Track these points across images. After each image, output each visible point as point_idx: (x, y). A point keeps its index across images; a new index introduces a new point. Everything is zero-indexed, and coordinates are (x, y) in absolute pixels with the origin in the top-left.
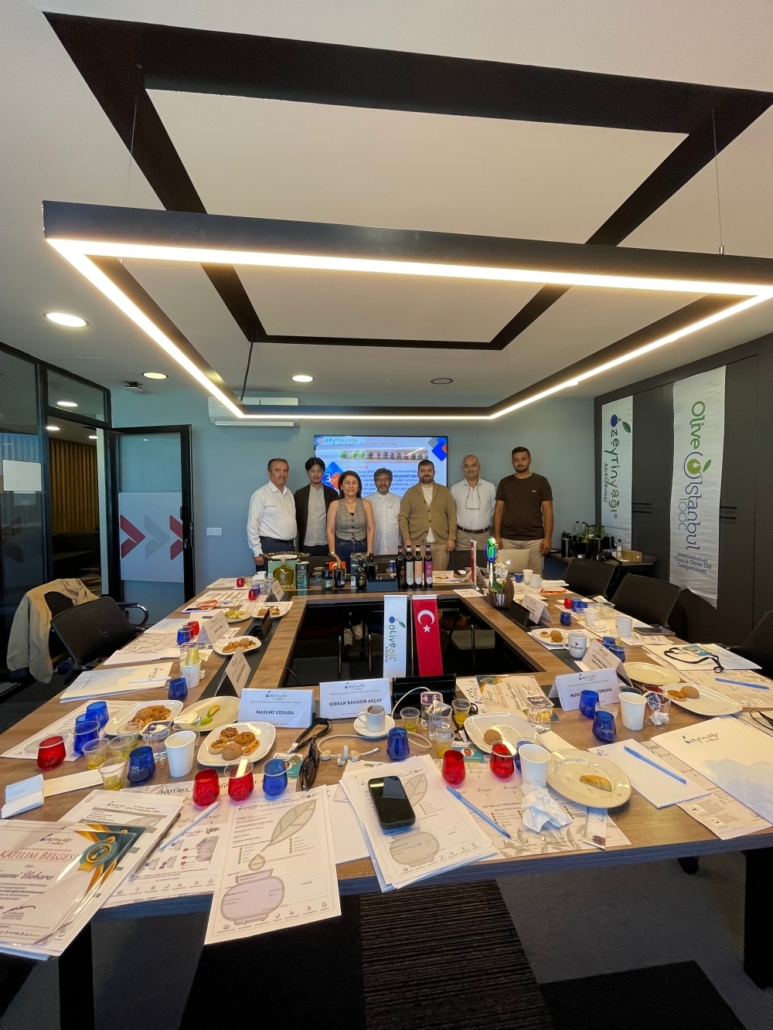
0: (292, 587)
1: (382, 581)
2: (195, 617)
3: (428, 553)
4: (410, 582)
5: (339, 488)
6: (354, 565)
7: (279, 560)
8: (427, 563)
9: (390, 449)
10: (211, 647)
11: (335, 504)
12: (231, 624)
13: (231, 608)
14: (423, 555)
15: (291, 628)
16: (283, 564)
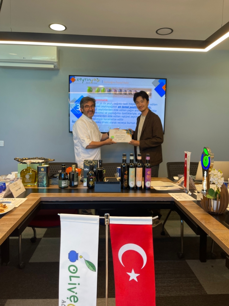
4: (132, 185)
6: (86, 169)
8: (146, 170)
9: (124, 87)
16: (28, 166)
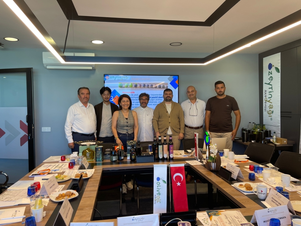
0: (94, 161)
1: (145, 156)
2: (37, 179)
3: (170, 140)
4: (161, 157)
5: (119, 104)
6: (129, 148)
7: (85, 145)
8: (170, 146)
9: (147, 83)
10: (48, 197)
11: (116, 113)
12: (60, 183)
13: (58, 173)
14: (168, 141)
15: (95, 185)
16: (88, 147)
